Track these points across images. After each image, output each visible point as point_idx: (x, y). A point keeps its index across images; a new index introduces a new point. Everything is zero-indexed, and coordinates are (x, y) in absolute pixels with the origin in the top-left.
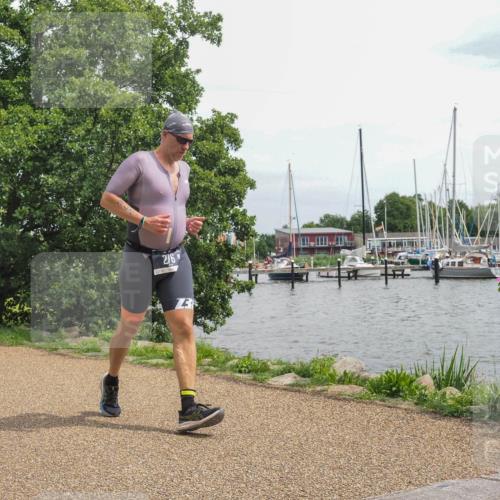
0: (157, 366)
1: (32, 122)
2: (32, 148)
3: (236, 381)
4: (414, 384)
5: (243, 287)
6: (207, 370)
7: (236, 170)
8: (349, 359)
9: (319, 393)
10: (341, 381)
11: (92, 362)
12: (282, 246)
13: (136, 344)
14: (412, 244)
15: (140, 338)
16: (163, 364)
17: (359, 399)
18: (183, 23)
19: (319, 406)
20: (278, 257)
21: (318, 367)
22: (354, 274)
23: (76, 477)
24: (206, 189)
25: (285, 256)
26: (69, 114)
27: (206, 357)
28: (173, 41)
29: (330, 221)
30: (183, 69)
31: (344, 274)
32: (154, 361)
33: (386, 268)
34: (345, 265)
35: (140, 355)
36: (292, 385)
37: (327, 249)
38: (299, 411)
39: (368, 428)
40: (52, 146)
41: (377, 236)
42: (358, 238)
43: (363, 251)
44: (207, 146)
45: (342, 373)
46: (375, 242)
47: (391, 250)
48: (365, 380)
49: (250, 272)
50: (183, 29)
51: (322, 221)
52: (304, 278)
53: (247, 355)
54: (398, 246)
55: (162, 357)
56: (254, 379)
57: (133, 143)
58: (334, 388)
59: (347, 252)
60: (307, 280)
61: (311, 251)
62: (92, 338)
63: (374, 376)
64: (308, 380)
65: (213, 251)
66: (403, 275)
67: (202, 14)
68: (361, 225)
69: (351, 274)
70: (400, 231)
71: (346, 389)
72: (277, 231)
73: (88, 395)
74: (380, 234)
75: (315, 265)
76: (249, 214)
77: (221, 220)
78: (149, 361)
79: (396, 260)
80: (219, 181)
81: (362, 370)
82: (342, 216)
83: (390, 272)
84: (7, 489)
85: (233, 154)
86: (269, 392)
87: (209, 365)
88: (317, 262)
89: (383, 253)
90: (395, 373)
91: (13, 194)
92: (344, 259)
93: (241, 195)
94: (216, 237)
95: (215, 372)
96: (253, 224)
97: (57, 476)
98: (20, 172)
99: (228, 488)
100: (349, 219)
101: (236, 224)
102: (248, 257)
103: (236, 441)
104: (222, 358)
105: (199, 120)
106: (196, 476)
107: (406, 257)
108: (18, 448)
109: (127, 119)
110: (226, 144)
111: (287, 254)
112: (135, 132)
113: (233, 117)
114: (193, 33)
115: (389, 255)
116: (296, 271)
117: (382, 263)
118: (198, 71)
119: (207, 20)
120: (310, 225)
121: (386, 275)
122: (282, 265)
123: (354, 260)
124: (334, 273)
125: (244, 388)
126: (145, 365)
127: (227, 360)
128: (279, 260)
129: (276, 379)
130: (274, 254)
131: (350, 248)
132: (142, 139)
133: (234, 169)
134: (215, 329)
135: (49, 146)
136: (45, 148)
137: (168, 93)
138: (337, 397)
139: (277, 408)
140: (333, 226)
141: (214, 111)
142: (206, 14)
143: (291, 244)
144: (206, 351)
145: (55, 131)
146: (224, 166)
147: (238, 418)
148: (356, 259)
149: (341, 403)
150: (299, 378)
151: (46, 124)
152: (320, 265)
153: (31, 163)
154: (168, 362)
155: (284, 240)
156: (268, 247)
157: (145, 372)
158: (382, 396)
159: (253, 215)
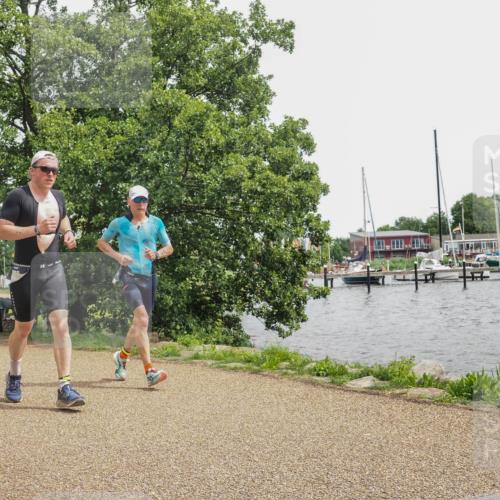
0: (235, 369)
1: (110, 133)
2: (111, 159)
3: (314, 384)
4: (496, 387)
5: (319, 293)
6: (286, 374)
7: (308, 174)
8: (428, 362)
9: (399, 396)
10: (421, 384)
11: (172, 365)
12: (357, 249)
13: (214, 348)
14: (490, 245)
15: (218, 343)
16: (241, 368)
17: (440, 402)
18: (256, 31)
19: (398, 409)
20: (353, 261)
21: (397, 369)
22: (432, 277)
23: (160, 477)
24: (280, 195)
25: (360, 259)
26: (145, 125)
27: (284, 360)
28: (246, 50)
29: (406, 224)
30: (255, 76)
31: (421, 276)
32: (233, 365)
33: (464, 270)
34: (421, 268)
35: (219, 359)
36: (372, 388)
37: (403, 252)
38: (378, 414)
39: (449, 430)
40: (129, 156)
41: (454, 238)
42: (435, 240)
43: (440, 253)
44: (279, 152)
45: (422, 376)
46: (452, 244)
47: (469, 252)
48: (445, 383)
49: (325, 276)
50: (256, 37)
51: (397, 224)
52: (381, 281)
53: (324, 358)
54: (476, 248)
55: (240, 361)
56: (333, 382)
57: (207, 151)
58: (414, 391)
59: (423, 254)
60: (383, 284)
61: (387, 254)
62: (171, 343)
63: (454, 378)
64: (387, 383)
65: (288, 257)
66: (482, 278)
67: (275, 22)
68: (438, 226)
69: (429, 277)
70: (478, 232)
71: (426, 392)
72: (351, 235)
73: (169, 398)
74: (457, 236)
75: (391, 268)
76: (323, 219)
77: (295, 225)
78: (228, 365)
79: (474, 262)
80: (292, 186)
81: (442, 373)
82: (418, 218)
83: (468, 274)
84: (95, 488)
85: (306, 158)
86: (347, 395)
87: (287, 368)
88: (393, 265)
89: (461, 255)
90: (476, 376)
91: (94, 204)
92: (420, 262)
93: (314, 200)
94: (291, 241)
95: (292, 375)
96: (328, 229)
97: (142, 476)
98: (99, 183)
99: (309, 489)
100: (425, 221)
101: (311, 229)
102: (324, 262)
103: (316, 443)
104: (299, 363)
105: (271, 126)
106: (277, 477)
107: (485, 259)
108: (104, 449)
109: (200, 129)
110: (299, 150)
111: (362, 258)
112: (208, 141)
113: (305, 122)
114: (265, 41)
115: (467, 257)
116: (371, 275)
117: (460, 265)
118: (270, 77)
119: (279, 27)
120: (386, 228)
121: (465, 277)
122: (358, 269)
123: (430, 262)
124: (411, 276)
125: (321, 391)
126: (224, 368)
127: (305, 363)
128: (355, 263)
129: (354, 382)
130: (349, 258)
131: (426, 251)
132: (215, 148)
133: (307, 173)
134: (291, 334)
135: (126, 157)
136: (122, 158)
137: (240, 100)
138: (416, 400)
139: (356, 410)
140: (410, 229)
141: (286, 118)
142: (279, 21)
143: (365, 248)
144: (284, 355)
145: (132, 141)
146: (298, 171)
147: (317, 420)
148: (432, 262)
149: (421, 406)
150: (377, 381)
151: (122, 135)
152: (396, 268)
153: (109, 173)
154: (247, 365)
155: (360, 243)
156: (343, 250)
157: (224, 375)
158: (464, 399)
159: (326, 220)
